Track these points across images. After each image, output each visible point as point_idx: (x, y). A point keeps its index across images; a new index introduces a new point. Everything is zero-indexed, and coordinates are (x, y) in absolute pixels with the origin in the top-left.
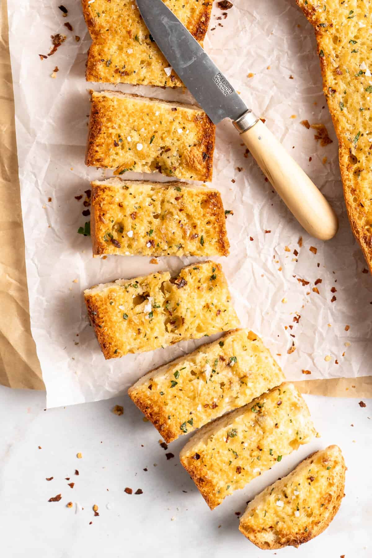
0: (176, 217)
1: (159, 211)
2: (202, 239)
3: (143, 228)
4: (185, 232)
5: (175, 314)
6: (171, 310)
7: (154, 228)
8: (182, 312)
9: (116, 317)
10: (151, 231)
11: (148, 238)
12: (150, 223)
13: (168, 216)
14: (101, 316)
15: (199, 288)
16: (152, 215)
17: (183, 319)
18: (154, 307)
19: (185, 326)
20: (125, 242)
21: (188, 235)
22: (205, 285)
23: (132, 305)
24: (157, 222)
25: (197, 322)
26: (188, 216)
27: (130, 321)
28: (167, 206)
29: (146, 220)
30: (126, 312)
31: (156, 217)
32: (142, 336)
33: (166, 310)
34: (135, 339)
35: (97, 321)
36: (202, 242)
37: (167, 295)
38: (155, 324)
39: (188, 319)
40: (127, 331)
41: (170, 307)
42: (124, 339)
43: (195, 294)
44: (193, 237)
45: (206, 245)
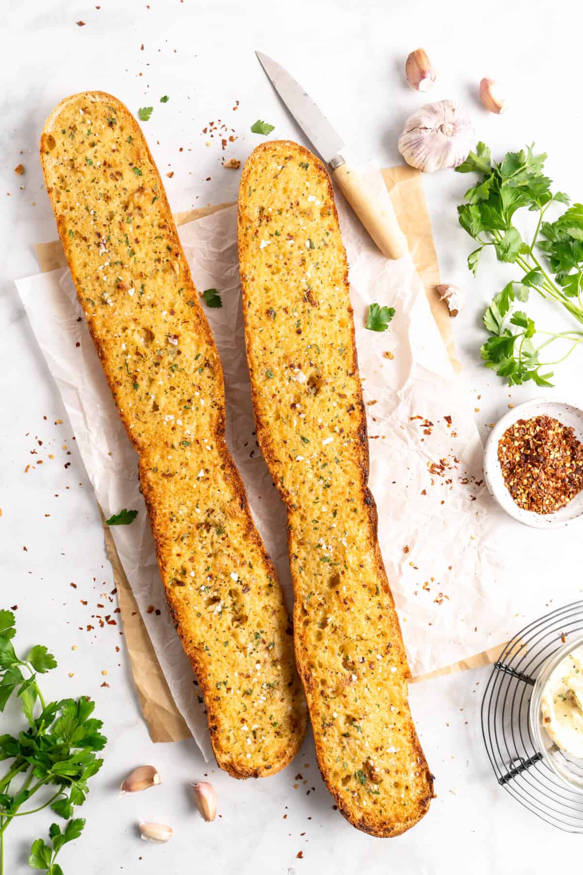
0: (226, 552)
1: (211, 551)
2: (250, 564)
3: (201, 568)
4: (235, 561)
5: (240, 613)
6: (237, 610)
7: (210, 565)
8: (246, 611)
9: (192, 616)
10: (208, 568)
11: (207, 574)
12: (206, 562)
13: (219, 553)
14: (179, 614)
15: (259, 593)
16: (206, 556)
17: (247, 617)
18: (223, 607)
19: (248, 623)
20: (188, 581)
21: (238, 562)
22: (264, 592)
23: (204, 605)
24: (211, 560)
25: (258, 619)
26: (235, 549)
27: (203, 619)
28: (216, 546)
29: (202, 560)
30: (199, 611)
31: (210, 556)
32: (213, 629)
33: (234, 610)
34: (207, 632)
35: (176, 618)
36: (251, 566)
37: (235, 599)
38: (223, 621)
39: (251, 617)
40: (200, 626)
41: (236, 608)
42: (198, 632)
43: (256, 598)
44: (243, 564)
45: (255, 567)
